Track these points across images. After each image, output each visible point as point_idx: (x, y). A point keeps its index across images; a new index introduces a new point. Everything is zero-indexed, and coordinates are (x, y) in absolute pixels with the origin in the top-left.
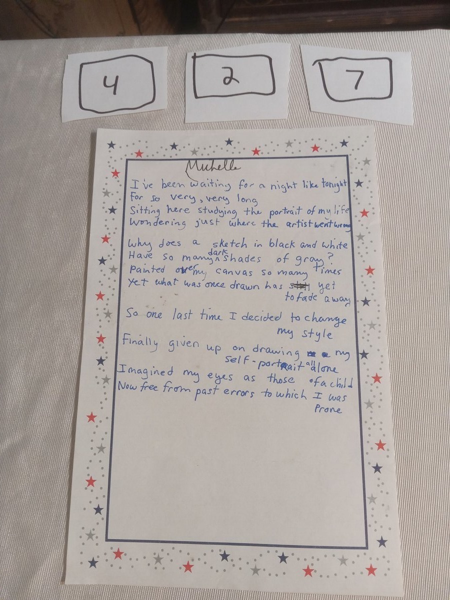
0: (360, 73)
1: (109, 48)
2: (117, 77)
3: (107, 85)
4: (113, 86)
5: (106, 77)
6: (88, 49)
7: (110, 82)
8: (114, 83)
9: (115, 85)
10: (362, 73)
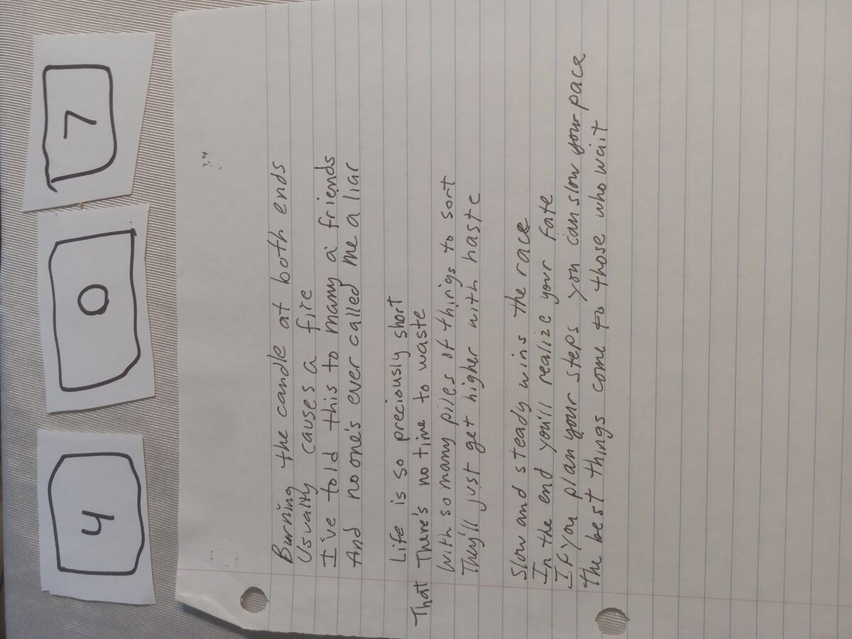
0: (69, 116)
1: (34, 525)
2: (85, 513)
3: (96, 529)
4: (99, 521)
5: (84, 531)
6: (34, 556)
7: (92, 524)
8: (94, 518)
9: (98, 516)
10: (68, 113)
